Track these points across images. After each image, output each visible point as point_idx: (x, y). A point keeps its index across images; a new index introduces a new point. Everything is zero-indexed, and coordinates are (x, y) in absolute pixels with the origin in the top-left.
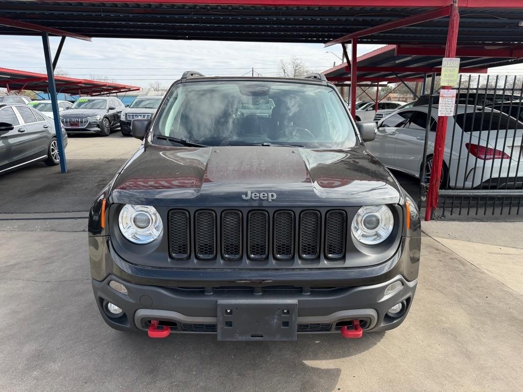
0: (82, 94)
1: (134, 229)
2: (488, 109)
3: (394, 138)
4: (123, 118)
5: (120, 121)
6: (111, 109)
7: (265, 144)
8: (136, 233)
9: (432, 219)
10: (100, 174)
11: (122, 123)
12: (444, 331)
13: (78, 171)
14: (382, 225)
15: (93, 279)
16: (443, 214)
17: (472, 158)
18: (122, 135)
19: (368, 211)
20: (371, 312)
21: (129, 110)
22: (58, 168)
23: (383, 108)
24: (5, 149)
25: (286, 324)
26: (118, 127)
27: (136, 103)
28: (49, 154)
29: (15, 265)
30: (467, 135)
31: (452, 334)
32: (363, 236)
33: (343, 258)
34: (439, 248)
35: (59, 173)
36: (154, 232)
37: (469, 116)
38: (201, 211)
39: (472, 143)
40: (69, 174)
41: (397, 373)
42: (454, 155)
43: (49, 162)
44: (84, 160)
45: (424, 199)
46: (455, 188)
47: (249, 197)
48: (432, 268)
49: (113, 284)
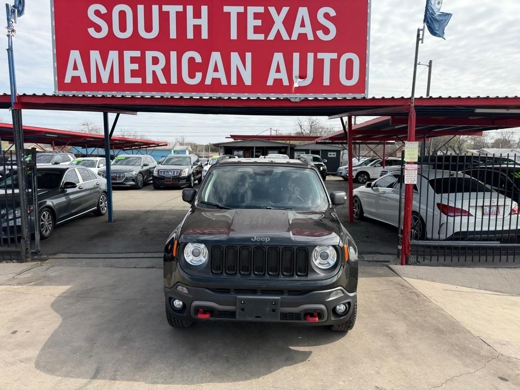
0: (115, 148)
1: (191, 257)
2: (460, 174)
3: (384, 197)
4: (155, 174)
5: (153, 176)
6: (145, 165)
7: (268, 207)
8: (192, 260)
9: (407, 264)
10: (141, 223)
11: (155, 178)
12: (387, 335)
13: (121, 220)
14: (331, 258)
15: (165, 287)
16: (417, 260)
17: (444, 217)
18: (153, 188)
19: (322, 249)
20: (322, 307)
21: (161, 167)
22: (106, 218)
23: (391, 165)
24: (66, 204)
25: (274, 310)
26: (151, 180)
27: (167, 160)
28: (98, 206)
29: (92, 289)
30: (438, 196)
31: (392, 336)
32: (320, 263)
33: (307, 275)
34: (404, 285)
35: (106, 222)
36: (203, 259)
37: (439, 180)
38: (229, 247)
39: (443, 203)
40: (115, 223)
41: (348, 354)
42: (430, 212)
43: (98, 213)
44: (124, 211)
45: (400, 247)
46: (432, 239)
47: (255, 240)
48: (393, 298)
49: (180, 288)
